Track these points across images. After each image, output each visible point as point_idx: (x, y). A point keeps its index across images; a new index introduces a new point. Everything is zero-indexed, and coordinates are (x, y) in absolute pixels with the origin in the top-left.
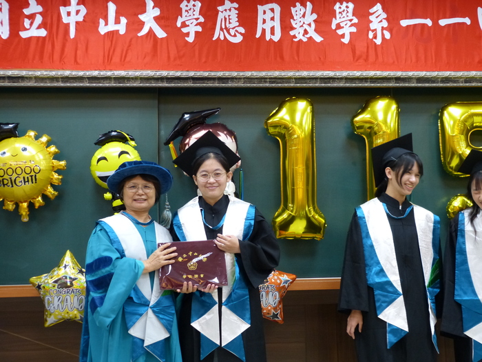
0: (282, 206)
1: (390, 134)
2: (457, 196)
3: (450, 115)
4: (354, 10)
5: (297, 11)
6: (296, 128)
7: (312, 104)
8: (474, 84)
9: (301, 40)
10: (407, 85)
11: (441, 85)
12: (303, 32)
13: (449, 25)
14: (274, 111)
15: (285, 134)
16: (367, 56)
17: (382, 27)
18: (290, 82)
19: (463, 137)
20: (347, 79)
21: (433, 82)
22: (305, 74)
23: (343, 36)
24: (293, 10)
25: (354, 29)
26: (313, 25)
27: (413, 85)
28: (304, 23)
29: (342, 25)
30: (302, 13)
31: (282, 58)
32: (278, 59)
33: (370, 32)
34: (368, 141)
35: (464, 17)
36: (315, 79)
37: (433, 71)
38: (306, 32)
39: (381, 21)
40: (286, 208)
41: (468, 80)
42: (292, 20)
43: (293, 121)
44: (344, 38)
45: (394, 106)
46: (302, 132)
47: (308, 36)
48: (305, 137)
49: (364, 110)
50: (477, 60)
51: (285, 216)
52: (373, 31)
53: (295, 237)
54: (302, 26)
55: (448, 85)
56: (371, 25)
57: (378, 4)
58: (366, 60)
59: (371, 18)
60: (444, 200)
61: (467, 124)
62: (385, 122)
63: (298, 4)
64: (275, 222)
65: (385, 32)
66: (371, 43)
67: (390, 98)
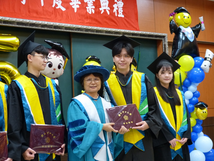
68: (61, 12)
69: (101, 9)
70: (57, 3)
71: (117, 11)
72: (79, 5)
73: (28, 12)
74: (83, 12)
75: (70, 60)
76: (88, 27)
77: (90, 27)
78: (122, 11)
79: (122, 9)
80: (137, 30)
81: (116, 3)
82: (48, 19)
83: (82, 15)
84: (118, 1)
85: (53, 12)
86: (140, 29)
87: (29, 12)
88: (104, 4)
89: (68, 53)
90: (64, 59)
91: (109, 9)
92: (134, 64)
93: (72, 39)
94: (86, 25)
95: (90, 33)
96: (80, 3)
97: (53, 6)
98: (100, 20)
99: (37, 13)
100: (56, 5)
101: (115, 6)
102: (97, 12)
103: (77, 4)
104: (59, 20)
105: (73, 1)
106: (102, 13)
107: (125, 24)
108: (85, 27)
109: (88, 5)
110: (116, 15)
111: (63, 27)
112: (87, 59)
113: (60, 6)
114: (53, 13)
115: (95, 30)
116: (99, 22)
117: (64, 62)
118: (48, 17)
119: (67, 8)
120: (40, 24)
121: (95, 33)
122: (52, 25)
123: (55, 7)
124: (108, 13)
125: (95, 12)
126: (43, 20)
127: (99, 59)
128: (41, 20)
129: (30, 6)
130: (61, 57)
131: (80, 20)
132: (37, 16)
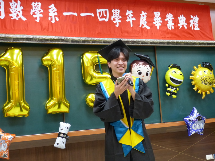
0: (7, 101)
1: (60, 65)
2: (90, 94)
3: (86, 57)
4: (41, 6)
5: (13, 4)
6: (14, 62)
7: (22, 51)
8: (96, 44)
9: (15, 19)
10: (67, 43)
11: (82, 43)
12: (16, 15)
13: (85, 16)
14: (3, 54)
15: (8, 65)
16: (48, 29)
17: (55, 15)
18: (10, 40)
19: (92, 67)
20: (39, 40)
21: (79, 42)
22: (18, 36)
23: (36, 18)
24: (11, 4)
25: (41, 15)
26: (21, 12)
27: (70, 43)
28: (16, 11)
29: (36, 13)
30: (15, 6)
31: (5, 27)
32: (4, 28)
33: (49, 17)
34: (50, 69)
35: (91, 13)
36: (23, 39)
37: (78, 37)
38: (18, 15)
39: (54, 12)
40: (10, 102)
41: (94, 42)
42: (10, 9)
43: (12, 59)
44: (37, 19)
45: (61, 53)
46: (17, 64)
47: (19, 17)
48: (19, 67)
49: (47, 54)
50: (97, 32)
51: (9, 106)
52: (50, 17)
53: (14, 116)
54: (15, 12)
55: (85, 43)
56: (49, 14)
57: (53, 4)
58: (48, 30)
59: (49, 10)
60: (84, 95)
61: (94, 61)
62: (57, 60)
63: (13, 1)
64: (4, 109)
65: (56, 17)
66: (50, 22)
67: (59, 49)
68: (147, 31)
69: (179, 25)
70: (143, 23)
71: (194, 25)
72: (161, 23)
73: (120, 33)
74: (165, 29)
75: (155, 68)
76: (169, 41)
77: (171, 41)
78: (198, 25)
79: (198, 24)
80: (212, 40)
81: (192, 19)
82: (137, 37)
83: (164, 31)
84: (194, 17)
85: (140, 30)
86: (214, 39)
87: (122, 32)
88: (182, 21)
89: (154, 63)
90: (150, 67)
91: (186, 24)
92: (210, 69)
93: (156, 52)
94: (168, 40)
95: (171, 45)
96: (161, 22)
97: (140, 26)
98: (179, 34)
99: (128, 32)
100: (143, 25)
101: (191, 21)
102: (176, 27)
103: (159, 23)
104: (145, 37)
105: (156, 21)
106: (180, 28)
107: (201, 36)
108: (166, 41)
109: (168, 23)
110: (193, 29)
111: (149, 42)
112: (169, 67)
113: (145, 26)
114: (140, 32)
115: (175, 42)
116: (178, 36)
117: (150, 70)
118: (137, 35)
119: (151, 27)
120: (130, 41)
121: (175, 45)
122: (140, 42)
123: (141, 27)
124: (186, 28)
125: (174, 28)
126: (133, 38)
127: (179, 66)
128: (131, 38)
129: (122, 28)
130: (148, 66)
131: (162, 35)
132: (128, 35)
